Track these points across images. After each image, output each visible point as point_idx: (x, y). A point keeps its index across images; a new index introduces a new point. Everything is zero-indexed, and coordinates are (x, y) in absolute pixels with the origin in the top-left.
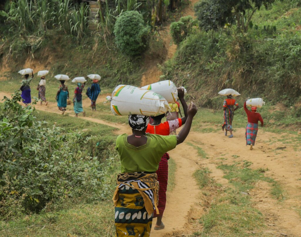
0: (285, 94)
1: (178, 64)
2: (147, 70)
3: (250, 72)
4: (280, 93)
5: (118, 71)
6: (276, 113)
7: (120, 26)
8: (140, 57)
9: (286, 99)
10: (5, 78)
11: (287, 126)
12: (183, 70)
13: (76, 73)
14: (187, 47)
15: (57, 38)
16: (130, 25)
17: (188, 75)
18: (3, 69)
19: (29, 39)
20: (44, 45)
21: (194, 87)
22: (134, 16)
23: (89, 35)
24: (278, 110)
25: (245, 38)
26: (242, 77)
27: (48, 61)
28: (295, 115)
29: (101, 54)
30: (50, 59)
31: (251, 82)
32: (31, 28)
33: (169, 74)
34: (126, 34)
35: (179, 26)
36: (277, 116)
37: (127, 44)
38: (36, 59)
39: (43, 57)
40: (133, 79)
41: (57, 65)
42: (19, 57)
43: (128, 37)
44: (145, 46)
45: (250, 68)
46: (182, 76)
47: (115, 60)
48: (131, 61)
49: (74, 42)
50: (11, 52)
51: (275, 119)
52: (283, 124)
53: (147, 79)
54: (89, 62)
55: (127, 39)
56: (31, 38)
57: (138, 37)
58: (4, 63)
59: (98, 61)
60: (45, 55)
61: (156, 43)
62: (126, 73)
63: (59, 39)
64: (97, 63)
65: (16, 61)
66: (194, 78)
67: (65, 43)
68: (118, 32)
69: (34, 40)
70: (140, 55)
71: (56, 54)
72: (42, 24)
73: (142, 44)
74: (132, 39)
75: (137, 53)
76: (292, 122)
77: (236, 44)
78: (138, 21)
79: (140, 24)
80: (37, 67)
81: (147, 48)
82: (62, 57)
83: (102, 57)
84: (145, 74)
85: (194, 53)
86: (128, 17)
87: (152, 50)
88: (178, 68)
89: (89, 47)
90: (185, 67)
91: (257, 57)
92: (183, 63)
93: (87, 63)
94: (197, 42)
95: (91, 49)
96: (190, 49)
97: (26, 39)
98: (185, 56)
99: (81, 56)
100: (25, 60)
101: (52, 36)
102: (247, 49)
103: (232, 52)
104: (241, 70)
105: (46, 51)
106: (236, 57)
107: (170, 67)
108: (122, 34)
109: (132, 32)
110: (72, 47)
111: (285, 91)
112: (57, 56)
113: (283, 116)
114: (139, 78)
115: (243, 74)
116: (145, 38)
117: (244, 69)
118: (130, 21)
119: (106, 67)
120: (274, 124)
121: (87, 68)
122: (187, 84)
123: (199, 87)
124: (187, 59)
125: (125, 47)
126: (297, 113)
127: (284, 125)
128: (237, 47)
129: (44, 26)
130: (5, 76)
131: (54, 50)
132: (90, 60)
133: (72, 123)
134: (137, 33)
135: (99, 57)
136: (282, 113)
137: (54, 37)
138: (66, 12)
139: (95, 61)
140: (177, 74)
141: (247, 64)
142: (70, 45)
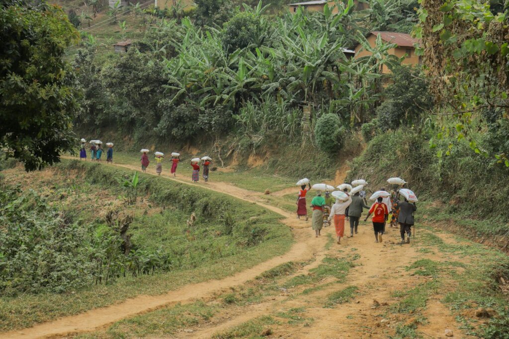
0: (445, 191)
1: (364, 161)
2: (341, 165)
3: (418, 169)
4: (441, 190)
5: (319, 166)
6: (431, 209)
7: (319, 126)
8: (336, 154)
9: (445, 195)
10: (233, 170)
11: (437, 221)
12: (368, 166)
13: (286, 167)
14: (374, 145)
15: (275, 137)
16: (327, 126)
17: (372, 171)
18: (233, 162)
19: (253, 138)
20: (264, 143)
21: (375, 182)
22: (331, 118)
23: (299, 134)
24: (434, 206)
25: (415, 138)
26: (411, 174)
27: (266, 156)
28: (448, 212)
29: (308, 151)
30: (268, 155)
31: (419, 179)
32: (256, 129)
33: (355, 169)
34: (323, 134)
35: (369, 127)
36: (431, 212)
37: (324, 142)
38: (257, 154)
39: (262, 153)
40: (329, 173)
41: (272, 159)
42: (244, 152)
43: (325, 136)
44: (339, 144)
45: (418, 166)
46: (367, 171)
47: (318, 156)
48: (329, 157)
49: (288, 140)
50: (240, 149)
51: (429, 215)
52: (435, 219)
53: (341, 173)
54: (297, 157)
55: (324, 138)
56: (255, 137)
57: (333, 137)
58: (234, 158)
59: (305, 156)
60: (264, 152)
61: (351, 142)
62: (324, 168)
63: (277, 138)
64: (303, 158)
65: (243, 156)
66: (376, 174)
67: (280, 141)
68: (317, 132)
69: (257, 139)
70: (335, 152)
71: (273, 150)
72: (264, 125)
73: (337, 142)
74: (328, 138)
75: (333, 150)
76: (442, 219)
77: (406, 144)
78: (334, 122)
79: (336, 125)
80: (258, 161)
81: (342, 146)
82: (277, 153)
83: (308, 153)
84: (339, 169)
85: (379, 151)
86: (325, 119)
87: (346, 148)
88: (364, 165)
89: (299, 144)
90: (371, 164)
91: (424, 156)
92: (369, 160)
93: (296, 158)
94: (382, 141)
95: (300, 146)
96: (376, 148)
97: (251, 138)
98: (372, 154)
99: (292, 152)
100: (249, 155)
101: (270, 135)
102: (416, 149)
103: (402, 151)
104: (410, 167)
105: (264, 149)
106: (406, 156)
107: (357, 163)
108: (320, 133)
109: (328, 132)
110: (286, 145)
111: (445, 189)
112: (273, 152)
113: (438, 212)
114: (334, 172)
115: (411, 171)
116: (339, 138)
117: (412, 166)
118: (327, 122)
119: (311, 162)
120: (426, 219)
121: (296, 162)
122: (370, 179)
123: (379, 182)
124: (373, 157)
125: (322, 145)
126: (450, 210)
127: (435, 221)
128: (407, 147)
129: (265, 127)
130: (233, 168)
131: (271, 147)
132: (299, 156)
133: (253, 211)
134: (333, 132)
135: (306, 153)
136: (437, 209)
137: (272, 136)
138: (281, 115)
139: (303, 156)
140: (363, 170)
141: (415, 163)
142: (285, 142)
